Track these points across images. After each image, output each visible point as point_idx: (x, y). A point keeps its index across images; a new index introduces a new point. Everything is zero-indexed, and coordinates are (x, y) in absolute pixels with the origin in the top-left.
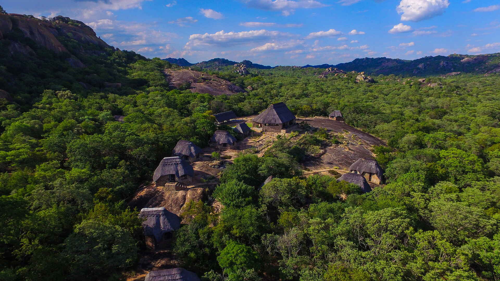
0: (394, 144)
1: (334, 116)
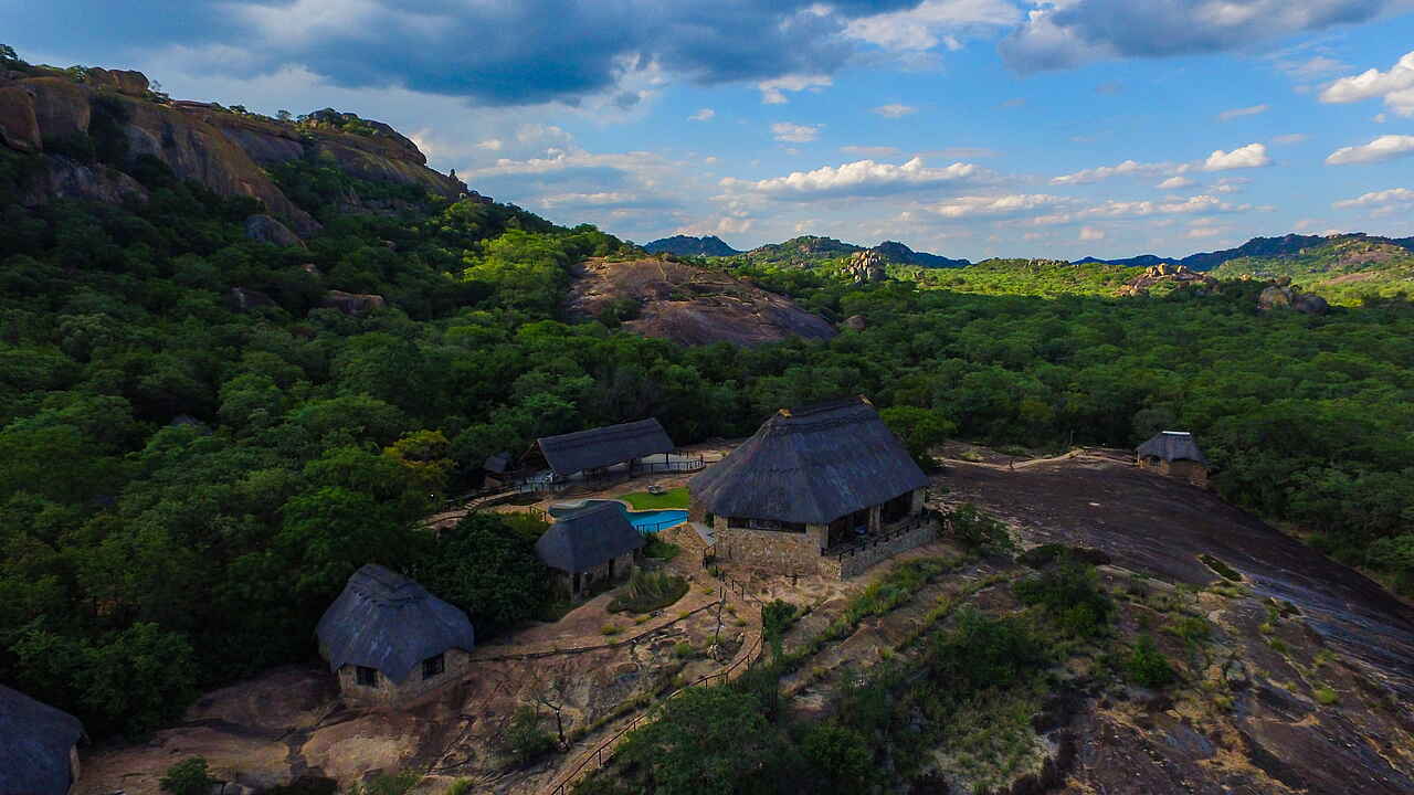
1: (1159, 454)
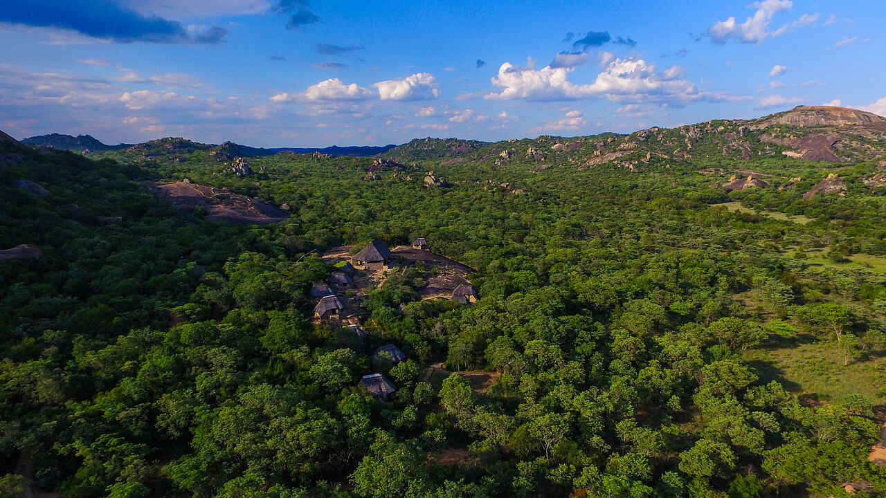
0: (482, 270)
1: (418, 244)
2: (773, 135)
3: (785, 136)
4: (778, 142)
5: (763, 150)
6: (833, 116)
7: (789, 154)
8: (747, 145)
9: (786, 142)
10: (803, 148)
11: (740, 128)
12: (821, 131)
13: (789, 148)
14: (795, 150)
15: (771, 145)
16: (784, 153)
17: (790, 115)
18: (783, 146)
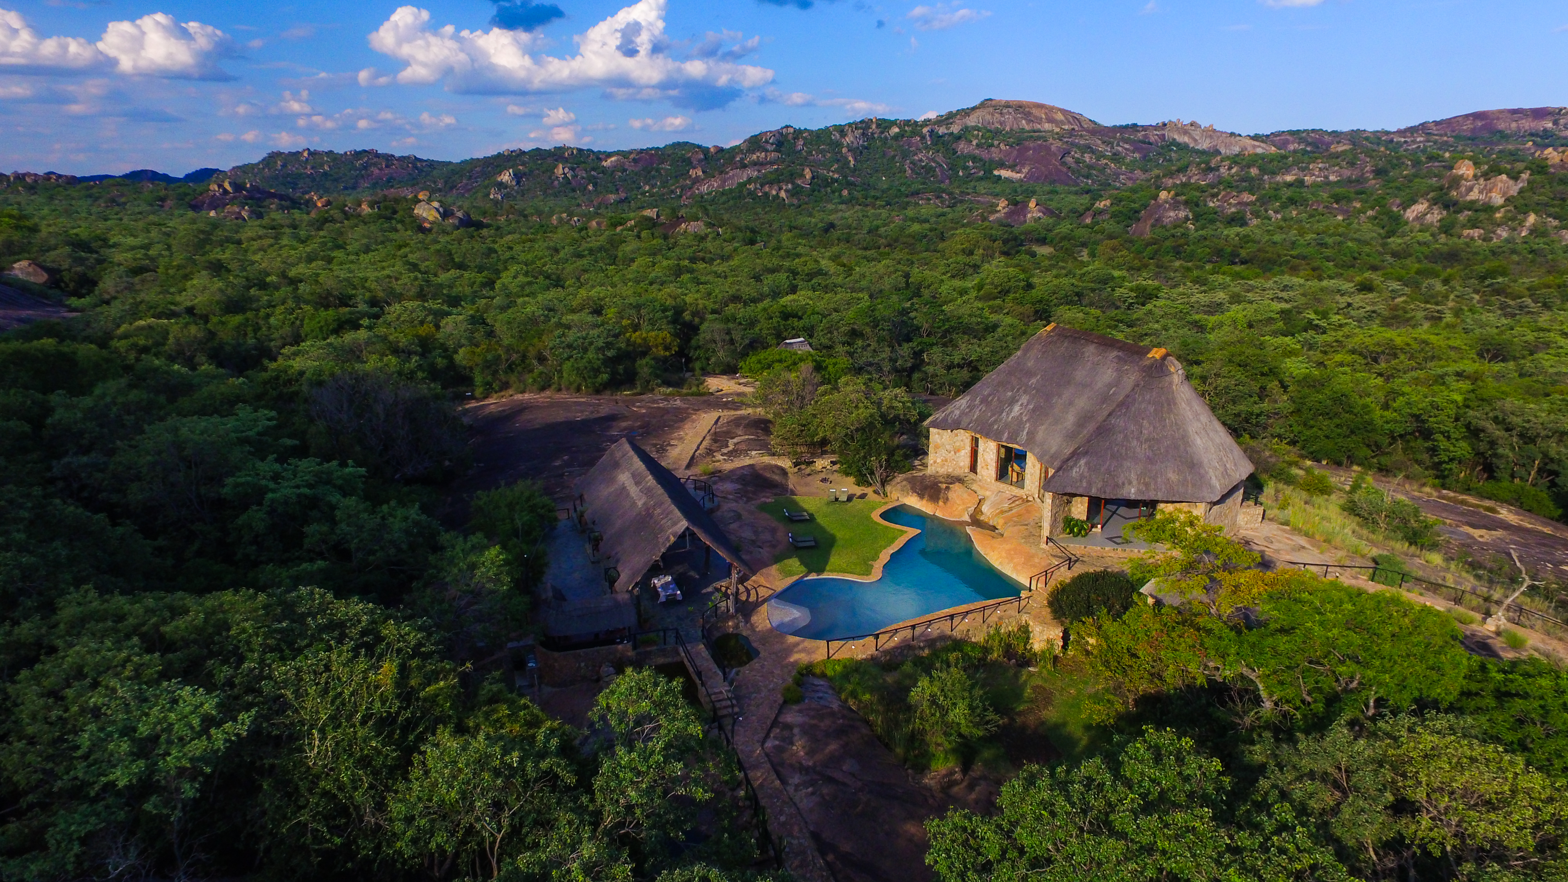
2: (974, 143)
3: (992, 145)
4: (984, 155)
5: (965, 168)
6: (1036, 117)
7: (1005, 173)
8: (940, 158)
9: (995, 155)
10: (1023, 165)
11: (925, 130)
12: (1039, 138)
13: (1002, 165)
14: (1012, 168)
15: (974, 159)
16: (996, 173)
17: (978, 113)
18: (992, 161)
